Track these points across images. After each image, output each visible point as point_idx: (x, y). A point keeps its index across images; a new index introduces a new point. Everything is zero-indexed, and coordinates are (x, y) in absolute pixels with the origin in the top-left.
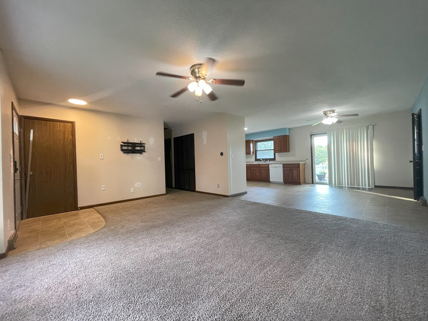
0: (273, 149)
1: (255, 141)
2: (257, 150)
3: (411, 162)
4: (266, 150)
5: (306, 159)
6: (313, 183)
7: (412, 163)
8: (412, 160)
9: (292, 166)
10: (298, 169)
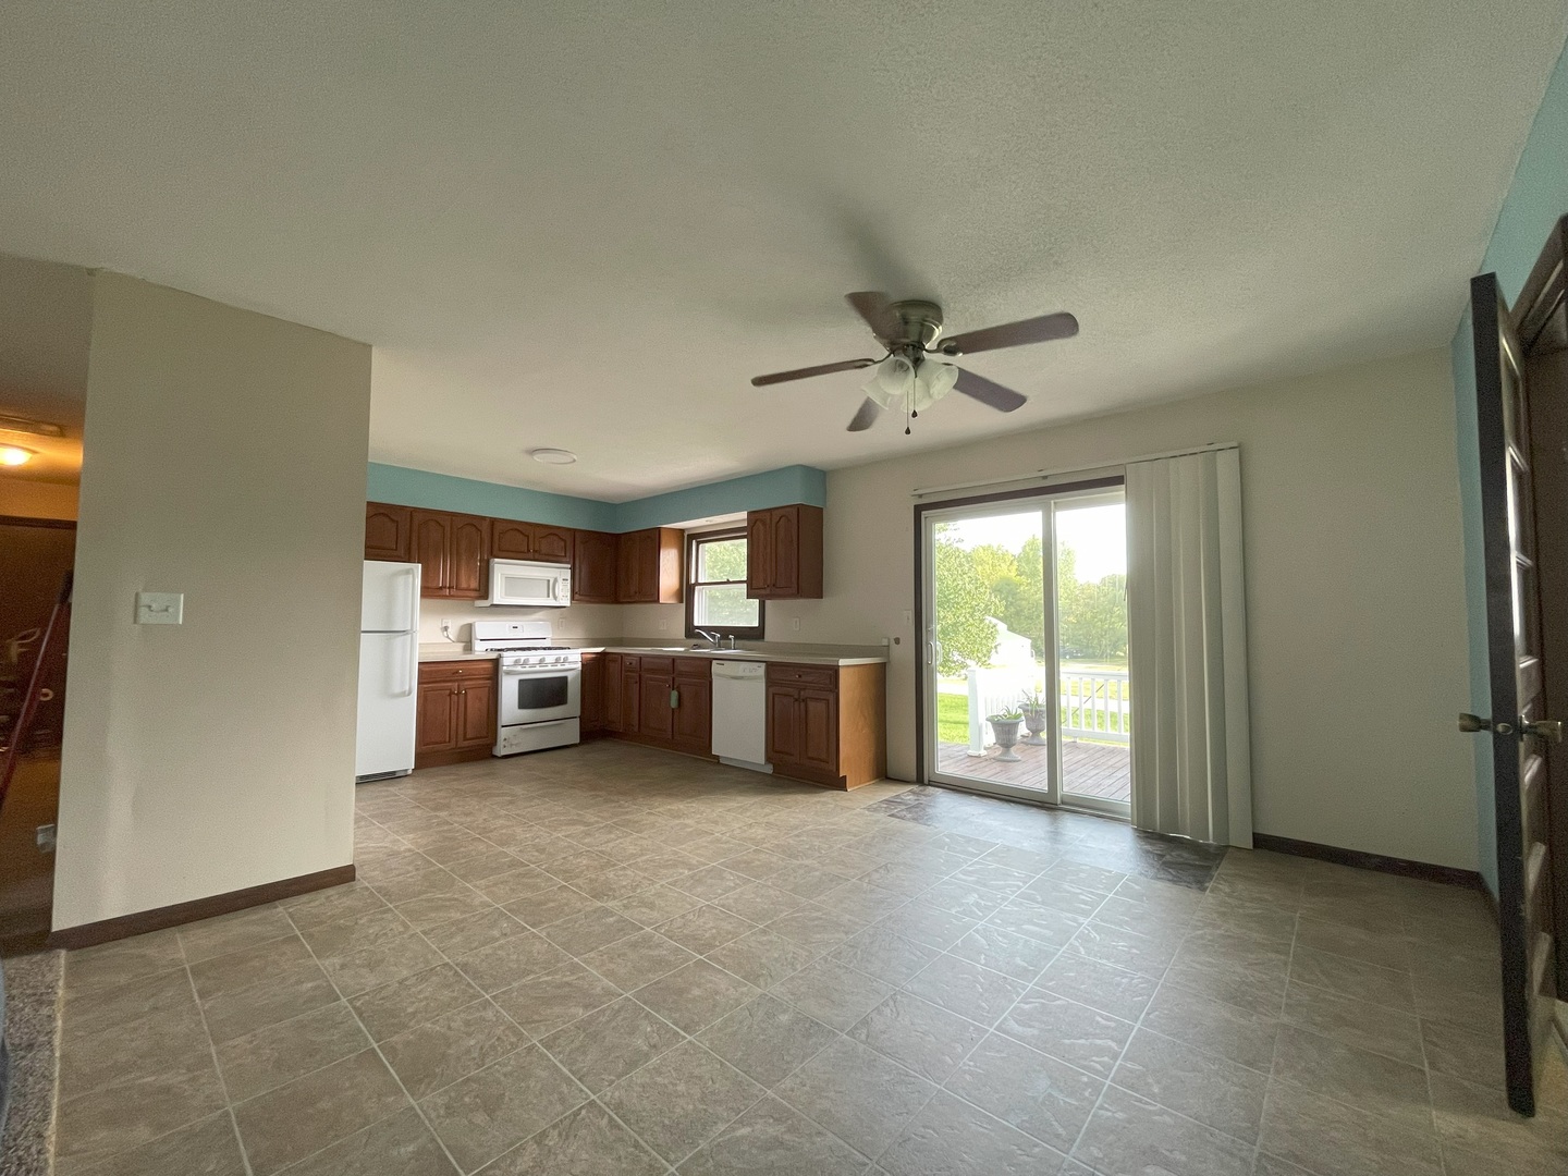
0: (745, 579)
1: (692, 537)
2: (697, 584)
3: (1473, 724)
4: (728, 582)
5: (893, 642)
6: (920, 780)
7: (1487, 737)
8: (1486, 713)
9: (804, 678)
10: (831, 698)
